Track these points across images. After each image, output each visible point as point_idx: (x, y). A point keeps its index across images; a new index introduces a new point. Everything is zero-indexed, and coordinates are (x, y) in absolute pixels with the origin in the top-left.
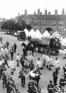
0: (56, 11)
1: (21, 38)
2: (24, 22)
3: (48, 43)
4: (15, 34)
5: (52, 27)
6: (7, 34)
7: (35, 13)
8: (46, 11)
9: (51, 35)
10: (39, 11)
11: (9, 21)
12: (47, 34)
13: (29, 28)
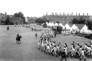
0: (61, 14)
1: (45, 27)
2: (46, 19)
3: (56, 29)
4: (42, 25)
5: (59, 21)
6: (38, 25)
7: (51, 15)
8: (56, 14)
9: (58, 25)
10: (53, 13)
11: (39, 18)
12: (56, 24)
13: (48, 22)
